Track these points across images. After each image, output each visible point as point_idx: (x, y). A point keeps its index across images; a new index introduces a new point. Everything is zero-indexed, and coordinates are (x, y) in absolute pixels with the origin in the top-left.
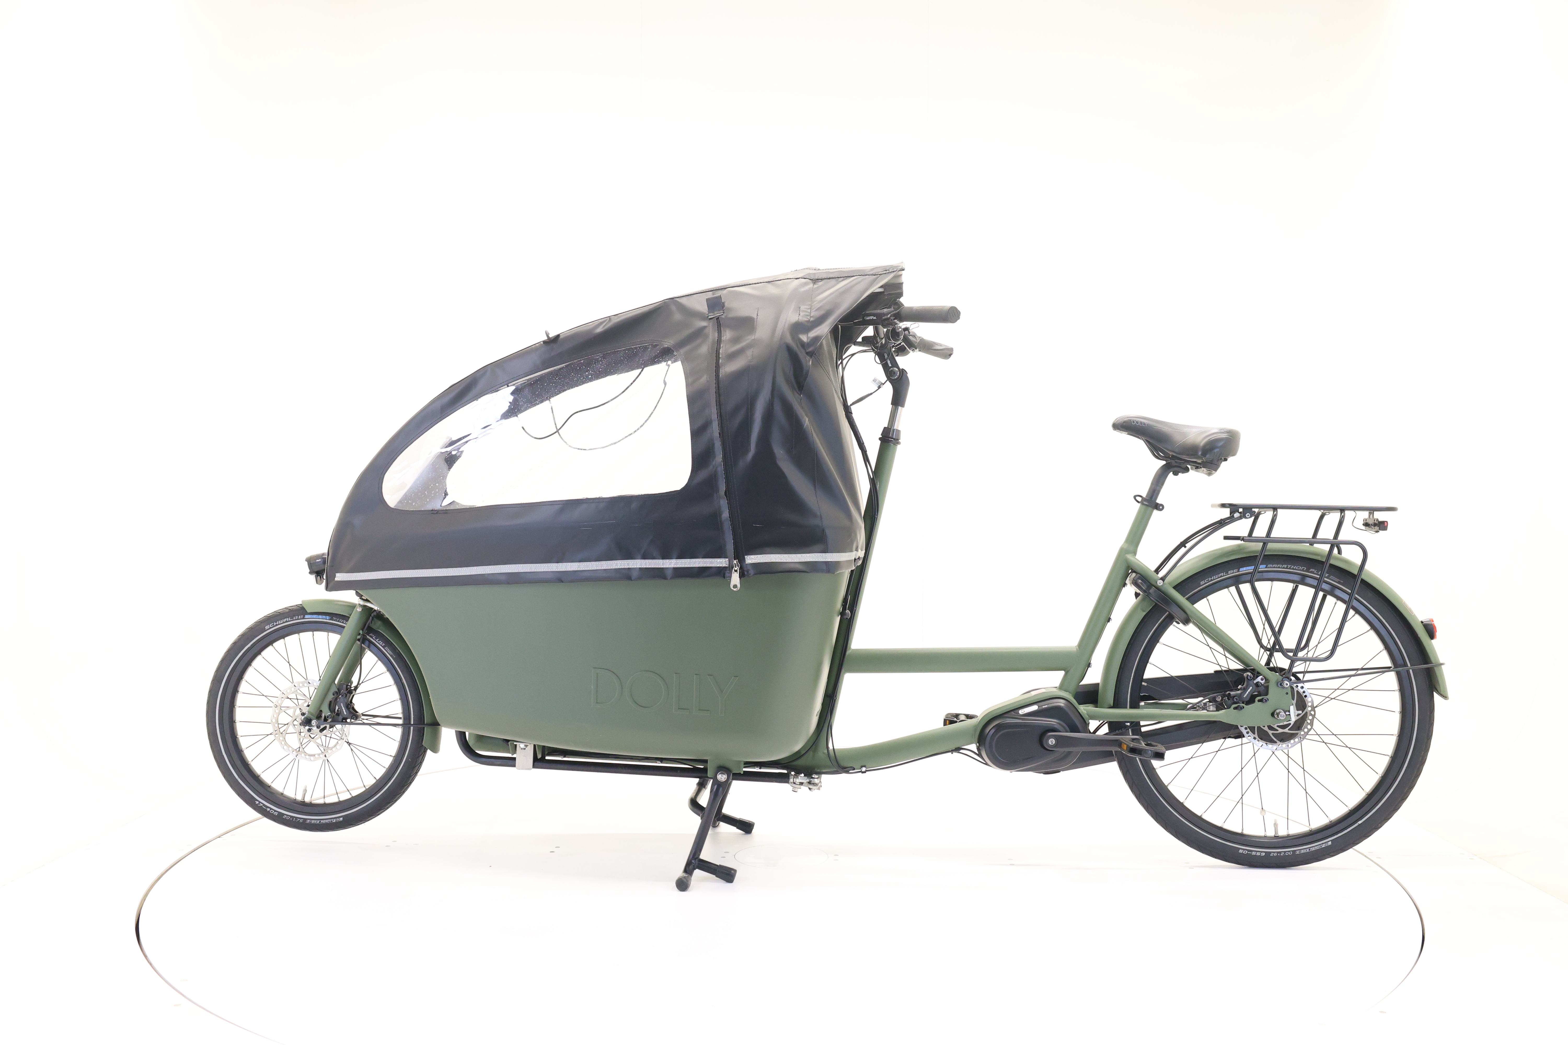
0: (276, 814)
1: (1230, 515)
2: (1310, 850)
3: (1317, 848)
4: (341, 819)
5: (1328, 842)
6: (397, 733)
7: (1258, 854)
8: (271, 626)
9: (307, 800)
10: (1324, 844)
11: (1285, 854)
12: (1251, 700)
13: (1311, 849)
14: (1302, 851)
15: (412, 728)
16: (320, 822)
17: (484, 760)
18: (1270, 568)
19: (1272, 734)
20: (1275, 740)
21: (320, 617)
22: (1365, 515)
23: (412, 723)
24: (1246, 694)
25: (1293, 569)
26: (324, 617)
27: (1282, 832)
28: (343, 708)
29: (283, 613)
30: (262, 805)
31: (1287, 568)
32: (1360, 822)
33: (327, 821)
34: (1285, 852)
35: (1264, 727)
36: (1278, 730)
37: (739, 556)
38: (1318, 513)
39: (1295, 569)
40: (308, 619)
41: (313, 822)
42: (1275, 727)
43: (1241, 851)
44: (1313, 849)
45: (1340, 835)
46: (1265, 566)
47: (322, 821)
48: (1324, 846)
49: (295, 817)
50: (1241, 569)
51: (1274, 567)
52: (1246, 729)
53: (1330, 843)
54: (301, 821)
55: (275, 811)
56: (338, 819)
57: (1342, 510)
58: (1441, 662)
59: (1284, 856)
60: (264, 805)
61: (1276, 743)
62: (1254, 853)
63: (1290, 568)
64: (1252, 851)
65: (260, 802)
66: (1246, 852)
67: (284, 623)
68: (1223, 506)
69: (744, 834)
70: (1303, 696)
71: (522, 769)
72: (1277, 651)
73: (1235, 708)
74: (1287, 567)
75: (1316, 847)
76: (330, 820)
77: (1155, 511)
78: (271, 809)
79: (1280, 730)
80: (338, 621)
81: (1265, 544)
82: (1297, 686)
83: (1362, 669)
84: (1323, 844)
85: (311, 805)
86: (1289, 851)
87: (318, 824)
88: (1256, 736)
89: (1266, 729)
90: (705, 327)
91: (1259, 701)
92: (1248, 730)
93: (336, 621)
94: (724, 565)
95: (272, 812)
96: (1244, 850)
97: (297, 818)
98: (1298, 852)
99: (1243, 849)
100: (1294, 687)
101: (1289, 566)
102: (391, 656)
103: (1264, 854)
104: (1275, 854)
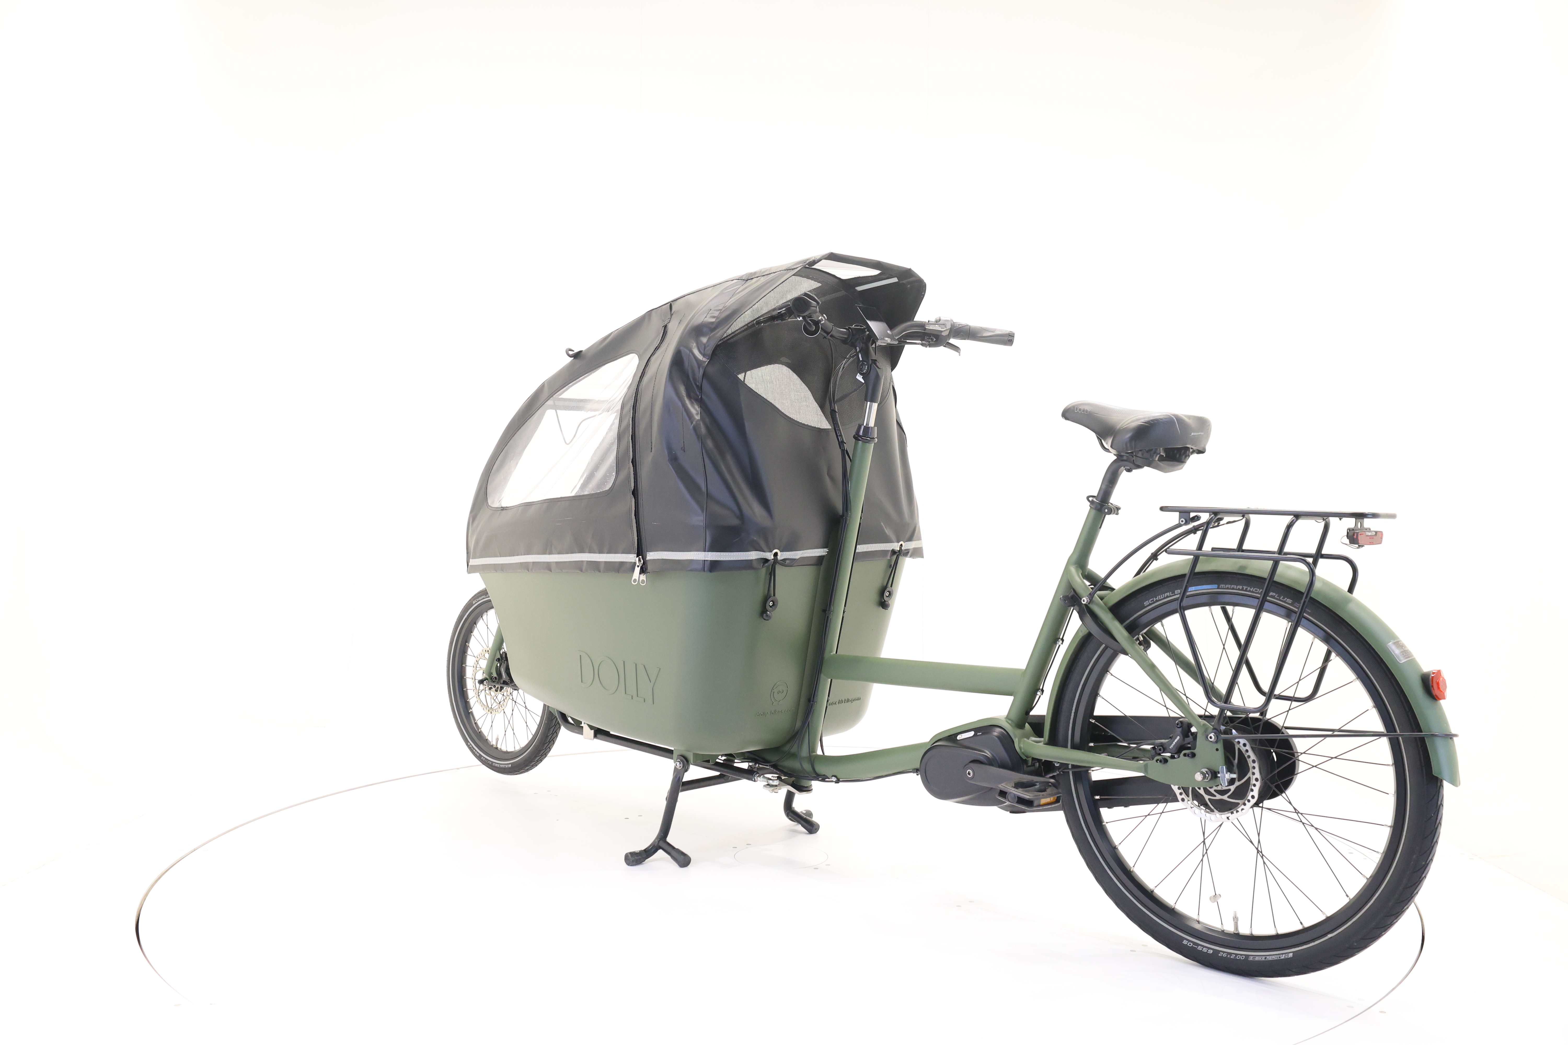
2: (1266, 958)
4: (510, 765)
5: (1289, 953)
7: (1205, 950)
8: (476, 602)
9: (499, 747)
10: (1284, 955)
11: (1236, 957)
13: (1268, 957)
14: (1257, 959)
18: (1223, 589)
19: (1209, 799)
20: (1212, 808)
22: (1351, 523)
24: (1173, 745)
25: (1250, 591)
27: (1244, 930)
28: (504, 672)
31: (1242, 590)
32: (1329, 936)
33: (503, 766)
34: (1236, 955)
35: (1199, 789)
36: (1215, 796)
37: (640, 553)
38: (1289, 518)
39: (1253, 592)
41: (496, 765)
42: (1212, 790)
43: (1185, 942)
44: (1270, 958)
45: (1303, 947)
47: (500, 765)
48: (1283, 958)
49: (487, 759)
50: (1189, 589)
51: (1228, 588)
52: (1179, 788)
53: (1291, 955)
54: (490, 763)
55: (478, 753)
56: (508, 765)
57: (1324, 516)
58: (1453, 732)
59: (1235, 959)
60: (473, 747)
61: (1213, 811)
62: (1200, 948)
63: (1246, 590)
64: (1198, 945)
65: (470, 744)
66: (1190, 945)
70: (1246, 756)
73: (1158, 761)
74: (1243, 588)
75: (1273, 957)
76: (505, 765)
78: (476, 751)
79: (1218, 797)
82: (1239, 742)
83: (1340, 730)
84: (1282, 954)
85: (500, 751)
86: (1241, 955)
87: (499, 767)
89: (1203, 793)
91: (1185, 755)
92: (1182, 791)
94: (633, 561)
96: (1189, 941)
98: (1251, 957)
100: (1235, 743)
101: (1245, 587)
103: (1211, 952)
104: (1224, 955)
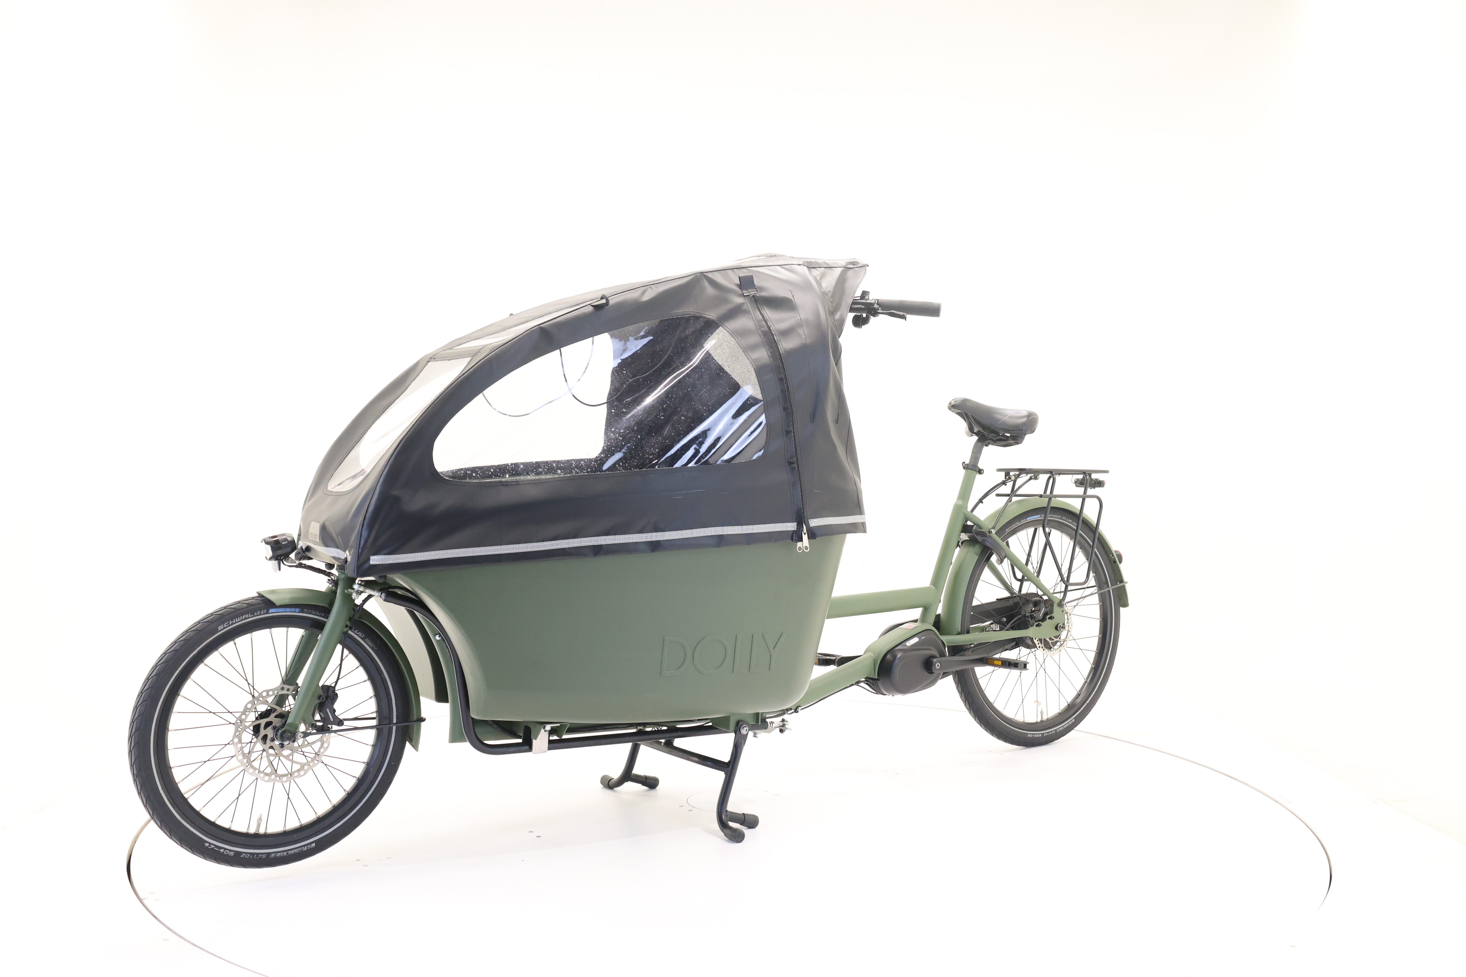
0: (232, 854)
1: (1005, 478)
2: (1063, 727)
3: (1067, 725)
4: (314, 845)
5: (1073, 720)
6: (370, 736)
7: (1038, 735)
8: (225, 626)
9: (262, 831)
10: (1071, 722)
11: (1051, 733)
12: (1043, 619)
14: (1060, 729)
15: (394, 728)
16: (288, 853)
17: (494, 750)
19: (1051, 642)
20: (1052, 647)
21: (288, 609)
23: (395, 721)
24: (1041, 614)
26: (293, 609)
28: (330, 714)
29: (239, 610)
30: (213, 846)
32: (1088, 702)
33: (296, 851)
34: (1051, 731)
37: (801, 520)
40: (273, 612)
41: (278, 855)
42: (1053, 637)
43: (1029, 736)
44: (1065, 726)
45: (1078, 713)
46: (1040, 515)
47: (290, 852)
48: (1071, 724)
50: (1028, 519)
54: (264, 856)
55: (230, 851)
56: (309, 846)
59: (1051, 735)
60: (216, 846)
62: (1035, 736)
64: (1034, 734)
65: (210, 844)
66: (1031, 736)
67: (242, 620)
68: (1000, 470)
69: (648, 790)
71: (538, 753)
72: (1027, 580)
73: (1037, 626)
76: (300, 849)
77: (978, 476)
78: (225, 849)
80: (310, 614)
81: (1050, 499)
85: (266, 836)
86: (1053, 731)
87: (285, 856)
88: (1043, 645)
89: (1048, 639)
90: (743, 304)
92: (1039, 642)
93: (307, 613)
94: (793, 529)
95: (227, 852)
97: (258, 854)
98: (1058, 730)
99: (1030, 734)
102: (371, 648)
103: (1040, 735)
104: (1046, 734)
